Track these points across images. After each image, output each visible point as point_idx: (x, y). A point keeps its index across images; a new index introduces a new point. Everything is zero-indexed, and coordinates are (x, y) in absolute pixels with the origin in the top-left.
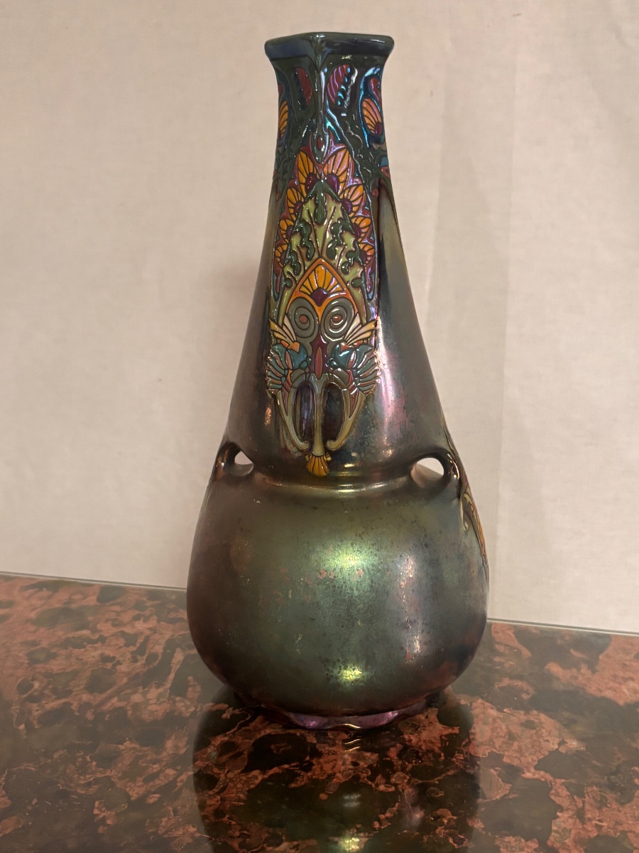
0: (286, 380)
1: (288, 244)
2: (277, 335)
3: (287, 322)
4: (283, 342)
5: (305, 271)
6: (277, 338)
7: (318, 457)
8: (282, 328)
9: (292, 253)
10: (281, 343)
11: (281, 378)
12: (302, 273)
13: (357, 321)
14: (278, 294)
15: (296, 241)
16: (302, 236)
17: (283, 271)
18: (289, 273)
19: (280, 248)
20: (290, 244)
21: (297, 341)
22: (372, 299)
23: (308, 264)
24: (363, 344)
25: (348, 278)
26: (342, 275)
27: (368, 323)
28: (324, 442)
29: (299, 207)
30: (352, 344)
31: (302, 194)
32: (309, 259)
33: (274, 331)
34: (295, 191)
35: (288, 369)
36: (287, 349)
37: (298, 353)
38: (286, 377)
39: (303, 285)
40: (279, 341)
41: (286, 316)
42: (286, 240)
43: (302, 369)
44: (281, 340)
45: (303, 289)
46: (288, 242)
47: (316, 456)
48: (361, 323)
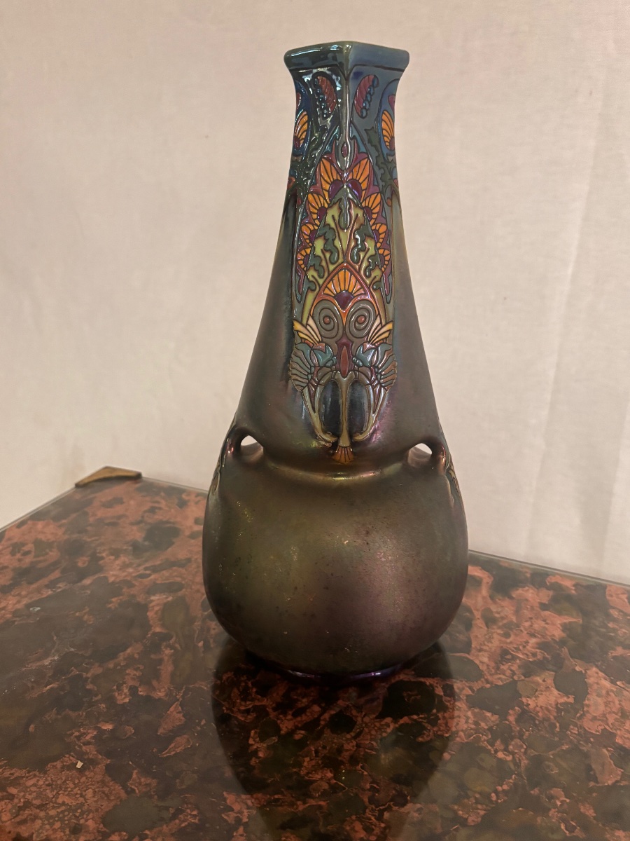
3: (311, 322)
5: (329, 275)
6: (302, 338)
9: (315, 256)
15: (319, 244)
20: (313, 248)
23: (332, 267)
27: (386, 324)
29: (323, 212)
32: (333, 264)
43: (328, 367)
45: (327, 291)
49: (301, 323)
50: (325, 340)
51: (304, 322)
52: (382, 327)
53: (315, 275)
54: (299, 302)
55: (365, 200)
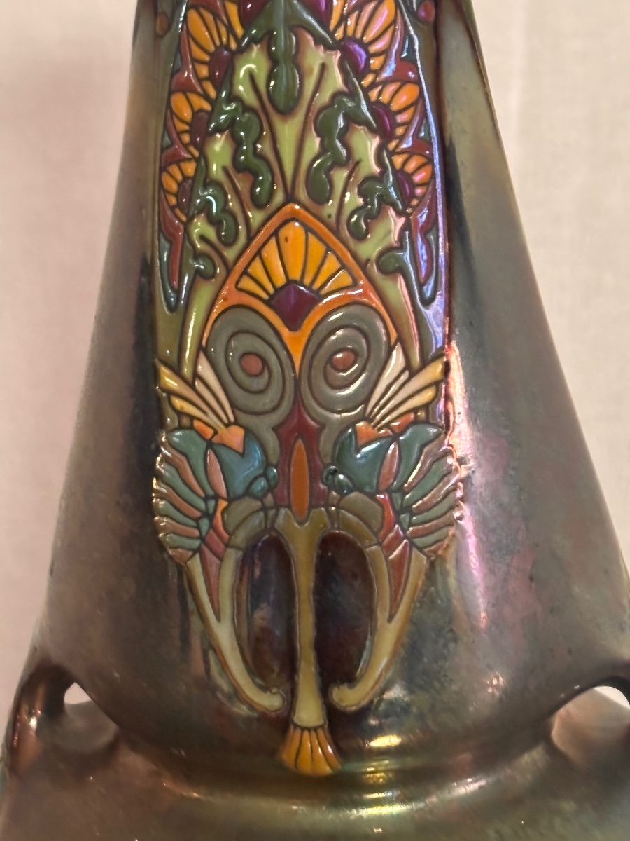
0: (212, 526)
1: (197, 160)
2: (178, 403)
3: (204, 368)
4: (197, 424)
5: (250, 239)
6: (180, 414)
7: (309, 729)
8: (193, 387)
10: (191, 427)
11: (197, 520)
12: (242, 240)
13: (397, 359)
14: (178, 292)
16: (237, 142)
17: (187, 233)
18: (203, 238)
19: (174, 170)
20: (203, 161)
21: (237, 423)
22: (433, 299)
23: (255, 217)
24: (416, 422)
25: (370, 249)
26: (351, 242)
27: (425, 363)
28: (324, 692)
30: (387, 425)
31: (230, 29)
32: (259, 205)
33: (171, 393)
34: (209, 18)
35: (217, 497)
36: (210, 444)
37: (242, 455)
38: (210, 516)
39: (245, 272)
40: (185, 421)
41: (202, 356)
42: (192, 149)
43: (256, 497)
44: (192, 418)
45: (247, 283)
46: (196, 154)
47: (303, 729)
48: (408, 366)
50: (245, 419)
51: (187, 371)
52: (412, 376)
53: (211, 233)
54: (171, 309)
55: (343, 19)
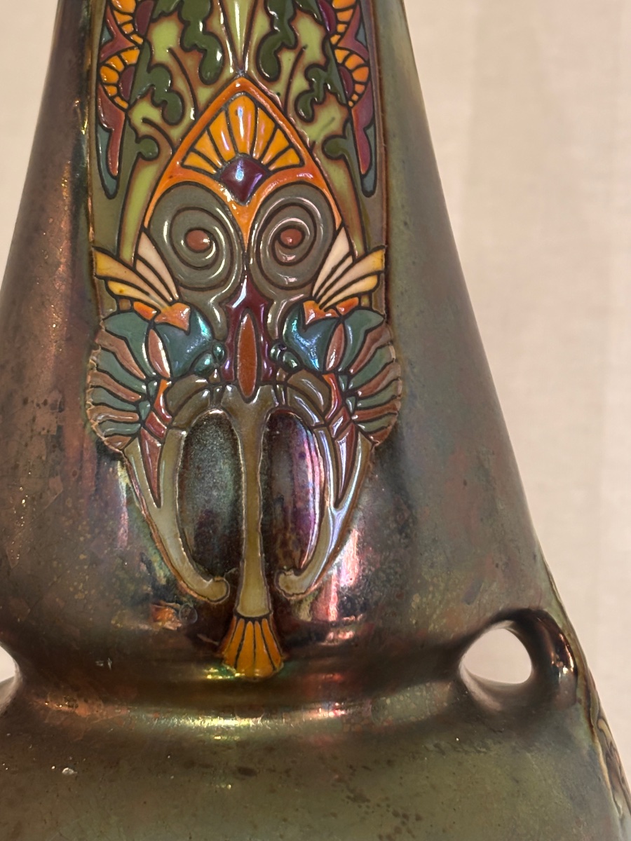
49: (116, 257)
